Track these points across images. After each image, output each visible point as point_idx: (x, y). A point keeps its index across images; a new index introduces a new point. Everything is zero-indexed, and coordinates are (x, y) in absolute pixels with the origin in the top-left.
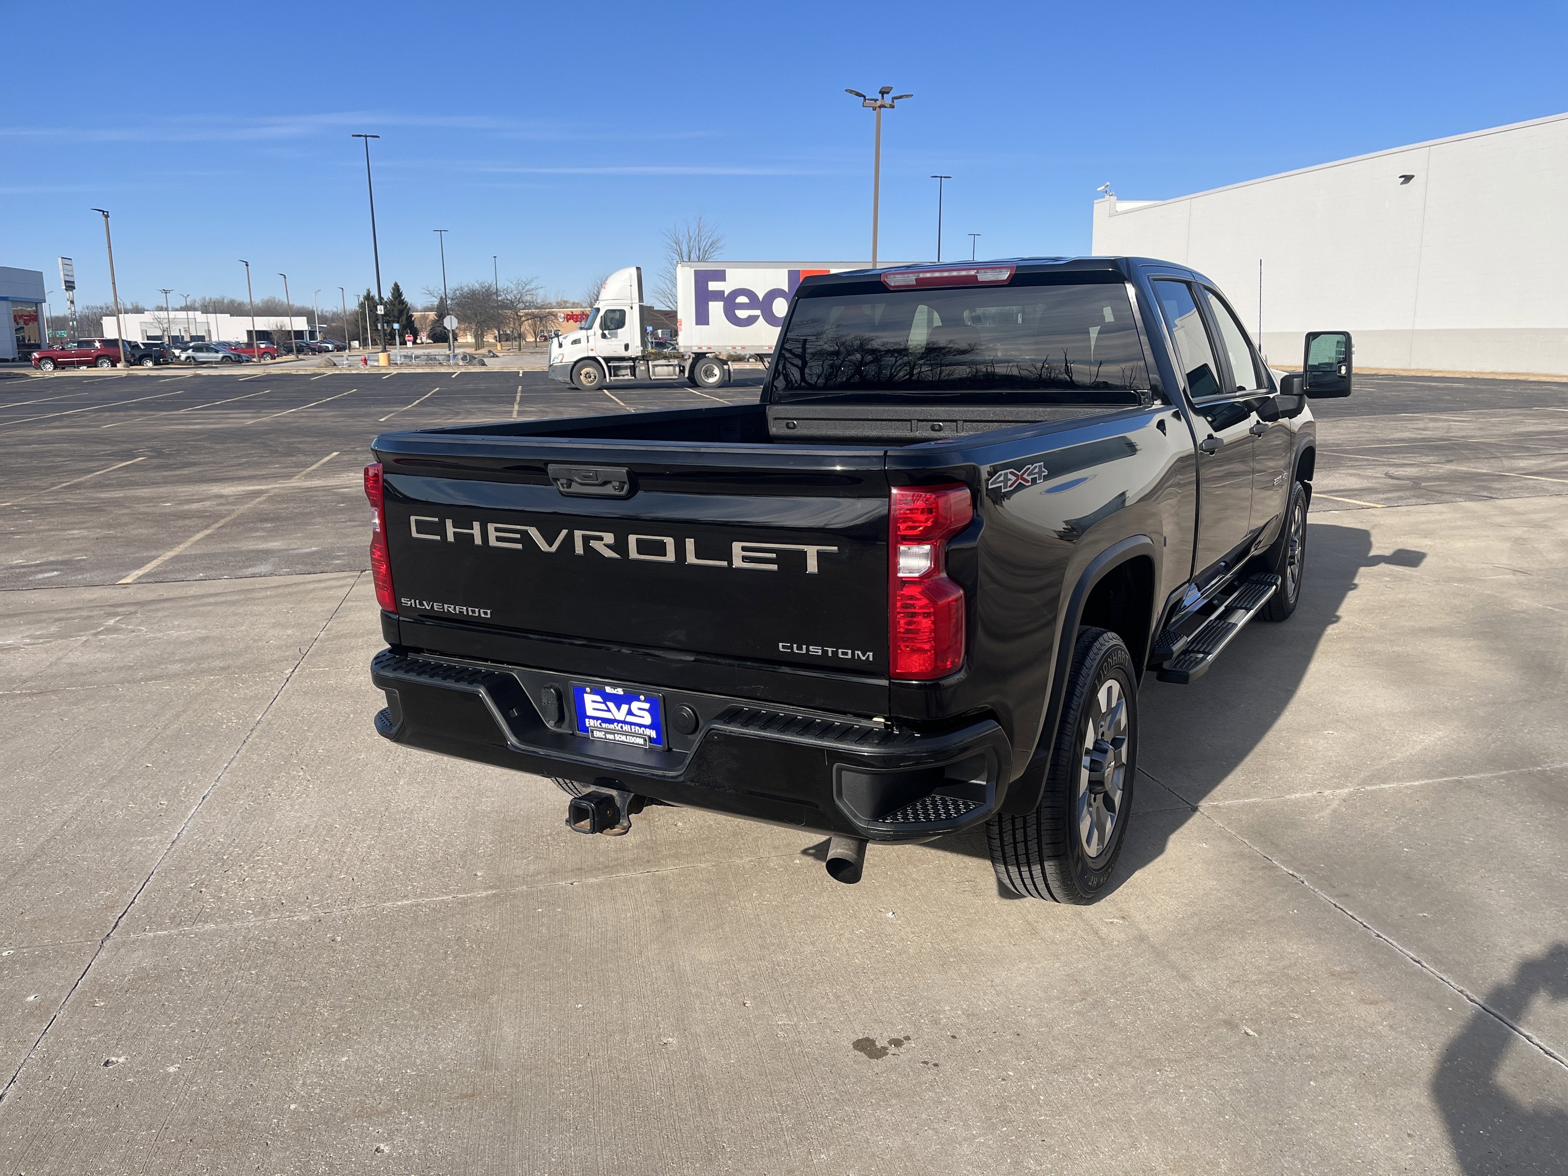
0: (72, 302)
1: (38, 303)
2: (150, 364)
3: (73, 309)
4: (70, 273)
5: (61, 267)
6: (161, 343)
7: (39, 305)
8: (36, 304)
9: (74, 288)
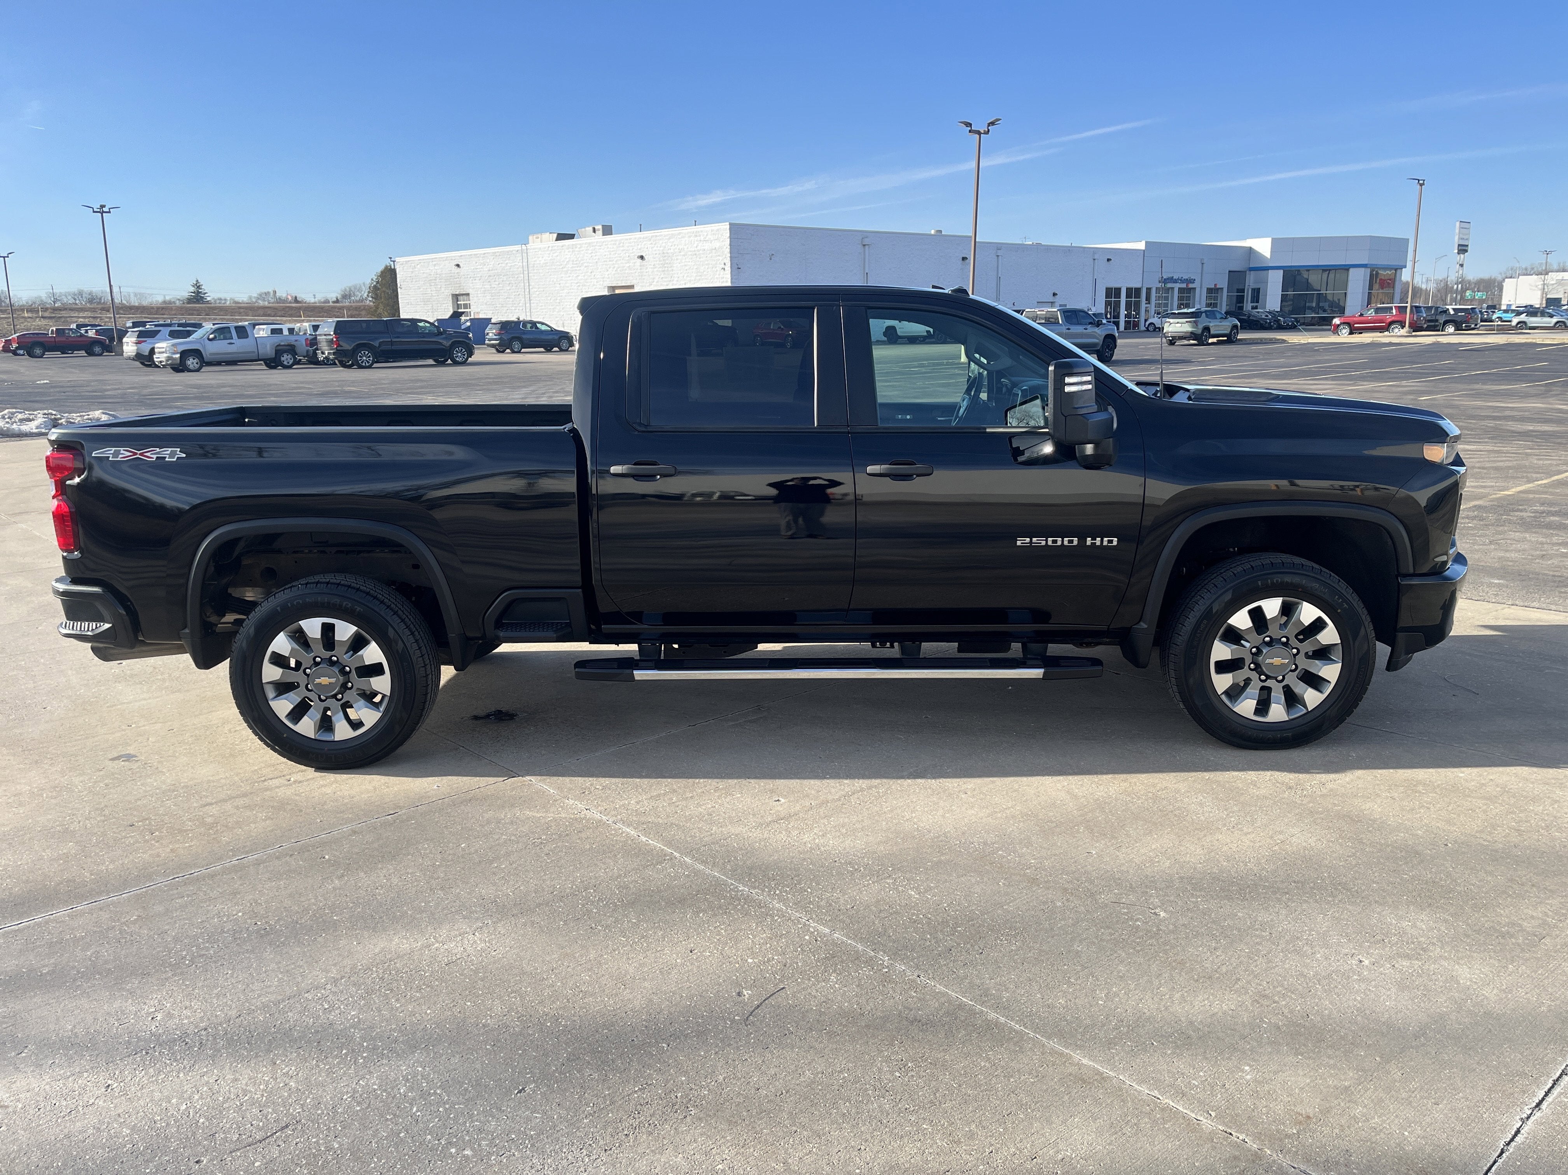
0: (1462, 265)
1: (1398, 269)
2: (1451, 329)
3: (1461, 272)
4: (1465, 237)
5: (1457, 231)
6: (1472, 309)
7: (1398, 271)
8: (1396, 270)
9: (1466, 251)
